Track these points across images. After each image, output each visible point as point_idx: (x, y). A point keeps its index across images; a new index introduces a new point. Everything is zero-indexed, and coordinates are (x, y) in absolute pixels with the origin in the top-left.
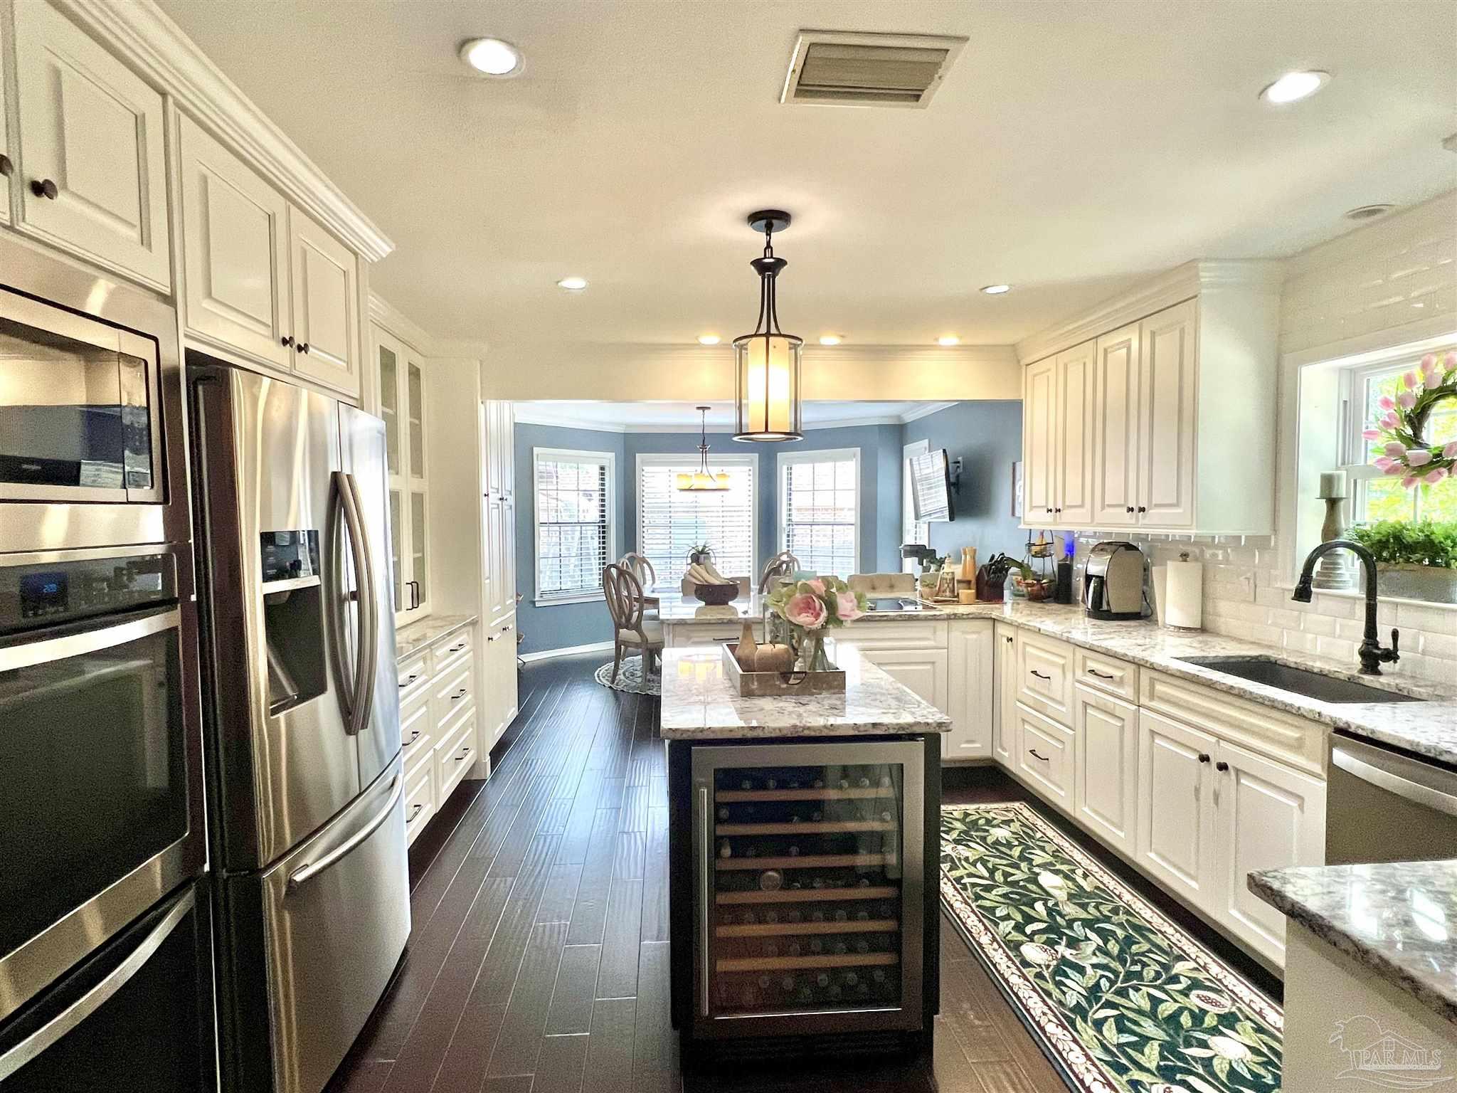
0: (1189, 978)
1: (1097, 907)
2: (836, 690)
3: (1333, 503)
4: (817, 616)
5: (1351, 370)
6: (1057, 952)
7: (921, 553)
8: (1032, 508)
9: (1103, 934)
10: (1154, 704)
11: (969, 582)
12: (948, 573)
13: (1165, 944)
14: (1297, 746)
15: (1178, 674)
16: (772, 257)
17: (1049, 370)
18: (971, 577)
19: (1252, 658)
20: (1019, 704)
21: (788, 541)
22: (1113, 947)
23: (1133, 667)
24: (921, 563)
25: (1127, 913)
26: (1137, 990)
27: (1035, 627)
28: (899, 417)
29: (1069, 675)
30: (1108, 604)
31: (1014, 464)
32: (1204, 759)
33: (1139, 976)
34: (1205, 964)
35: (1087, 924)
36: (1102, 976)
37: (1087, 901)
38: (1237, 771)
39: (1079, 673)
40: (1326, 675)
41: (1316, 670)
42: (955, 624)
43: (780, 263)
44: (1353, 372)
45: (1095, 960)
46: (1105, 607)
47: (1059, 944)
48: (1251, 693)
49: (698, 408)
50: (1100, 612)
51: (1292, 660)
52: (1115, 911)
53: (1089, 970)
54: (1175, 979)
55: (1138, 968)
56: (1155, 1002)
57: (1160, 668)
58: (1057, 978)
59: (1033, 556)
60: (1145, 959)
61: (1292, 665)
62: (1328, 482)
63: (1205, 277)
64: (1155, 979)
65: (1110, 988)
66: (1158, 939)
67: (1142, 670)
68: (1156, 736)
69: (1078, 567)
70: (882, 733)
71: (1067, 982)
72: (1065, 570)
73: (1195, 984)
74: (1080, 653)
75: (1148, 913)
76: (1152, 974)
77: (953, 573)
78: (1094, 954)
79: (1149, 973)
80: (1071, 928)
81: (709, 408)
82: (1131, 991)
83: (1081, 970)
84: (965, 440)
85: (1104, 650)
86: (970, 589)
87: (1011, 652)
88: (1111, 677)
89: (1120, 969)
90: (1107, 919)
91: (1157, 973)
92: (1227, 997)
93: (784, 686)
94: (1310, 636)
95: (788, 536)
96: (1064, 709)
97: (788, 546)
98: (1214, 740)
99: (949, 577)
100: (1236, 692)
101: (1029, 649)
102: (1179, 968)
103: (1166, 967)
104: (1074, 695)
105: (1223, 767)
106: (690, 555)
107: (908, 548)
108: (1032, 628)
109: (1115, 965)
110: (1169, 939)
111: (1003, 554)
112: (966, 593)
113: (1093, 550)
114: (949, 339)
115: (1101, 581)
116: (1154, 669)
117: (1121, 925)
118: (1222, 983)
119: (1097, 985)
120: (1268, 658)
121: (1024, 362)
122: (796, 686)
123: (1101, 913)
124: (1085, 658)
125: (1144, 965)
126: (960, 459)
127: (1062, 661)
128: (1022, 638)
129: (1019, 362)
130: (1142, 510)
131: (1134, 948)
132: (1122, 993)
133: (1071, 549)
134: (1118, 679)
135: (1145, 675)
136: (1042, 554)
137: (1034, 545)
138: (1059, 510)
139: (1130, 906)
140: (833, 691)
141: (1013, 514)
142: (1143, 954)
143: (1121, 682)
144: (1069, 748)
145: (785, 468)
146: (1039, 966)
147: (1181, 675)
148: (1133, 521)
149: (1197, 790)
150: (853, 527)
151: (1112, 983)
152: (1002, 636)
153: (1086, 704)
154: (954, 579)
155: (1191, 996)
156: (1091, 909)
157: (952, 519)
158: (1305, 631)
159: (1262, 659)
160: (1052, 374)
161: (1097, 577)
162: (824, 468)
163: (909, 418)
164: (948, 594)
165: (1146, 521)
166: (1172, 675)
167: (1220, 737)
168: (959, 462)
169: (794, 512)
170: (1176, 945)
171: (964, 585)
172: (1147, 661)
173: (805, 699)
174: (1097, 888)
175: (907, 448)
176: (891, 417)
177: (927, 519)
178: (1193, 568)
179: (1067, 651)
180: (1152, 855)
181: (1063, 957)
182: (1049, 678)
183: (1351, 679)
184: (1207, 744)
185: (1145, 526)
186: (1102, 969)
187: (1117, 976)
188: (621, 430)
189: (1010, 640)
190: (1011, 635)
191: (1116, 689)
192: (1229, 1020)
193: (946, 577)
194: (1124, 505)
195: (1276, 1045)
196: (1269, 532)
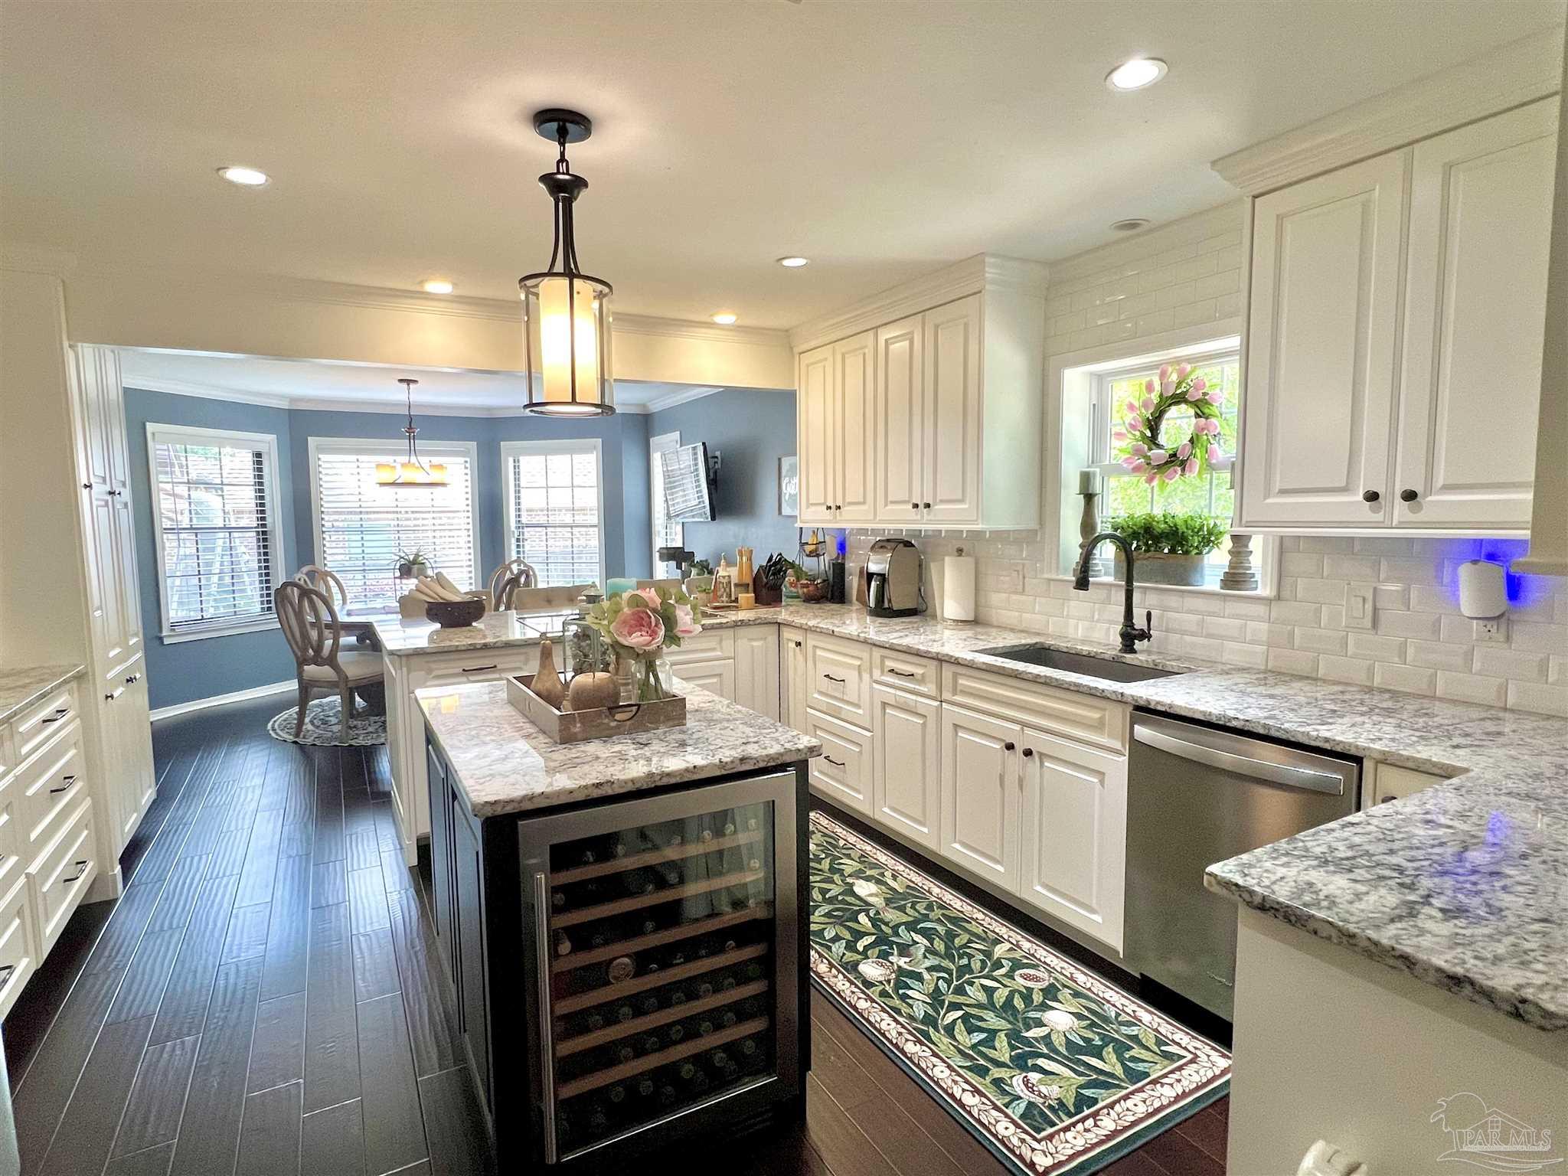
0: (1008, 959)
1: (913, 907)
2: (676, 722)
3: (1089, 497)
4: (653, 634)
5: (1099, 376)
6: (892, 963)
7: (678, 556)
8: (809, 505)
9: (927, 934)
10: (958, 698)
11: (746, 585)
12: (724, 577)
13: (979, 930)
14: (1099, 726)
15: (984, 667)
16: (568, 173)
17: (826, 359)
18: (748, 580)
19: (1031, 645)
20: (809, 710)
21: (518, 546)
22: (940, 946)
23: (935, 663)
24: (679, 567)
25: (941, 907)
26: (971, 984)
27: (828, 629)
28: (644, 406)
29: (866, 676)
30: (890, 601)
31: (780, 459)
32: (1010, 747)
33: (968, 968)
34: (1018, 942)
35: (911, 926)
36: (939, 978)
37: (903, 903)
38: (1041, 755)
39: (877, 674)
40: (1093, 657)
41: (1084, 653)
42: (742, 632)
43: (579, 183)
44: (1100, 377)
45: (928, 963)
46: (886, 605)
47: (892, 954)
48: (1056, 679)
49: (401, 381)
50: (883, 610)
51: (1063, 645)
52: (930, 907)
53: (926, 976)
54: (998, 965)
55: (965, 961)
56: (989, 991)
57: (966, 663)
58: (901, 992)
59: (807, 556)
60: (968, 951)
61: (1065, 650)
62: (1086, 479)
63: (990, 273)
64: (983, 969)
65: (949, 988)
66: (973, 927)
67: (944, 665)
68: (958, 729)
69: (851, 565)
70: (752, 768)
71: (910, 993)
72: (839, 569)
73: (1016, 965)
74: (877, 653)
75: (958, 903)
76: (979, 964)
77: (729, 576)
78: (925, 957)
79: (976, 965)
80: (897, 935)
81: (415, 381)
82: (967, 988)
83: (919, 977)
84: (727, 431)
85: (904, 649)
86: (748, 592)
87: (800, 658)
88: (913, 675)
89: (952, 966)
90: (926, 918)
91: (982, 961)
92: (1043, 970)
93: (613, 724)
95: (518, 540)
96: (860, 711)
97: (518, 552)
98: (1018, 727)
99: (725, 581)
100: (1042, 680)
101: (819, 652)
102: (999, 951)
103: (988, 954)
104: (872, 697)
105: (1028, 753)
106: (398, 567)
107: (665, 551)
108: (825, 631)
109: (946, 963)
110: (982, 925)
111: (781, 554)
112: (746, 597)
113: (873, 548)
114: (726, 318)
115: (883, 578)
116: (959, 664)
117: (939, 921)
118: (1036, 958)
119: (937, 988)
120: (1042, 643)
121: (796, 350)
122: (628, 723)
123: (919, 912)
124: (883, 658)
125: (970, 956)
126: (718, 454)
127: (858, 663)
128: (811, 641)
129: (791, 348)
130: (928, 506)
131: (957, 941)
132: (960, 991)
133: (842, 547)
134: (919, 677)
135: (948, 671)
136: (815, 554)
137: (807, 543)
138: (839, 507)
139: (941, 899)
140: (671, 723)
141: (780, 512)
142: (965, 946)
143: (922, 680)
144: (867, 747)
145: (511, 460)
146: (881, 982)
147: (987, 668)
148: (919, 517)
149: (1002, 778)
150: (596, 529)
151: (949, 982)
152: (789, 640)
153: (884, 705)
154: (730, 582)
155: (1016, 977)
156: (909, 910)
157: (713, 518)
159: (1038, 646)
160: (829, 364)
161: (878, 575)
162: (560, 463)
163: (655, 407)
164: (725, 598)
165: (931, 517)
166: (978, 668)
167: (1024, 724)
168: (717, 457)
169: (523, 513)
170: (988, 929)
171: (743, 588)
172: (951, 657)
173: (643, 737)
174: (908, 887)
175: (654, 441)
176: (637, 405)
177: (680, 520)
178: (967, 562)
179: (864, 653)
180: (957, 846)
181: (899, 967)
182: (843, 681)
183: (1115, 660)
184: (1012, 732)
185: (929, 522)
186: (937, 971)
187: (951, 975)
188: (285, 405)
189: (798, 644)
190: (800, 639)
191: (917, 687)
192: (1051, 992)
193: (722, 580)
194: (908, 502)
195: (1093, 1006)
196: (1037, 527)
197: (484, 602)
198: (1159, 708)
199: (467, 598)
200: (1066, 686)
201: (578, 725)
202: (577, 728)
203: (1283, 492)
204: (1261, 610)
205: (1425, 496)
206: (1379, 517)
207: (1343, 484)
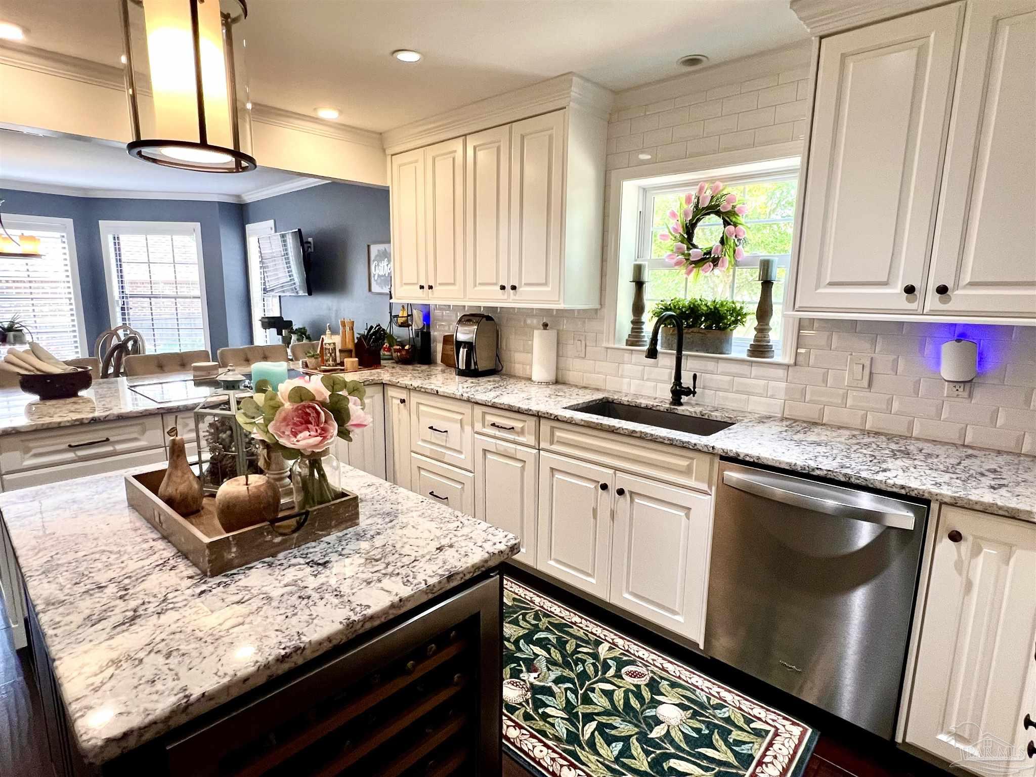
0: (611, 659)
1: (524, 619)
3: (639, 284)
5: (644, 189)
6: (524, 681)
7: (277, 324)
8: (403, 284)
9: (543, 644)
10: (555, 447)
11: (351, 351)
12: (329, 344)
13: (581, 634)
17: (416, 161)
18: (350, 346)
20: (413, 454)
21: (123, 314)
22: (556, 655)
23: (535, 419)
24: (279, 333)
25: (546, 616)
26: (593, 690)
27: (432, 389)
28: (239, 196)
29: (468, 429)
30: (476, 364)
31: (369, 246)
32: (604, 487)
33: (583, 676)
34: (613, 640)
35: (528, 638)
36: (566, 689)
37: (515, 616)
38: (631, 493)
39: (478, 427)
40: (650, 409)
45: (553, 676)
46: (473, 367)
47: (521, 671)
48: (652, 435)
50: (470, 372)
52: (537, 617)
53: (555, 688)
54: (606, 667)
55: (580, 668)
56: (609, 694)
57: (565, 419)
58: (540, 711)
59: (400, 326)
60: (579, 656)
62: (638, 269)
64: (596, 672)
65: (577, 698)
66: (574, 631)
67: (542, 421)
68: (555, 473)
69: (437, 334)
71: (549, 710)
72: (425, 336)
73: (621, 664)
74: (478, 410)
75: (558, 610)
76: (592, 668)
77: (334, 344)
78: (549, 669)
79: (590, 670)
80: (519, 650)
82: (591, 695)
83: (549, 692)
84: (321, 221)
85: (507, 407)
86: (351, 357)
87: (404, 412)
88: (513, 428)
89: (573, 675)
90: (537, 629)
91: (593, 664)
92: (640, 665)
94: (626, 380)
95: (123, 309)
96: (462, 456)
97: (124, 319)
98: (611, 471)
99: (331, 347)
100: (638, 435)
101: (422, 408)
102: (603, 650)
103: (595, 656)
104: (473, 444)
105: (621, 492)
107: (266, 320)
108: (429, 391)
109: (567, 673)
110: (581, 628)
111: (379, 325)
112: (351, 361)
113: (460, 322)
114: (329, 114)
115: (469, 346)
116: (558, 420)
117: (547, 630)
118: (630, 653)
119: (568, 701)
121: (389, 152)
123: (530, 624)
124: (484, 413)
125: (583, 662)
126: (310, 240)
127: (459, 417)
128: (415, 398)
129: (384, 150)
130: (514, 288)
131: (568, 647)
132: (587, 700)
133: (427, 317)
134: (520, 430)
135: (545, 426)
136: (405, 325)
137: (397, 316)
138: (431, 287)
139: (542, 607)
141: (370, 290)
142: (575, 652)
143: (522, 432)
144: (468, 487)
145: (110, 238)
146: (520, 704)
147: (586, 424)
148: (505, 297)
149: (595, 511)
150: (200, 300)
151: (575, 692)
152: (392, 397)
153: (485, 451)
154: (335, 349)
155: (624, 676)
156: (522, 623)
157: (311, 293)
158: (622, 377)
160: (420, 165)
161: (467, 343)
162: (160, 242)
163: (249, 198)
164: (331, 362)
165: (517, 298)
166: (576, 424)
167: (616, 469)
168: (310, 243)
169: (126, 285)
170: (587, 631)
171: (346, 354)
172: (551, 414)
174: (514, 599)
175: (249, 227)
176: (232, 196)
177: (276, 293)
178: (551, 334)
179: (466, 409)
180: (552, 563)
181: (531, 684)
182: (446, 431)
184: (606, 475)
185: (515, 301)
186: (563, 683)
187: (574, 684)
189: (403, 401)
190: (403, 397)
191: (517, 438)
192: (653, 685)
193: (328, 347)
194: (496, 284)
195: (688, 694)
196: (598, 306)
197: (90, 372)
198: (748, 459)
199: (69, 369)
200: (661, 440)
201: (234, 550)
202: (233, 553)
203: (831, 284)
204: (781, 373)
205: (953, 290)
206: (914, 306)
207: (885, 279)
